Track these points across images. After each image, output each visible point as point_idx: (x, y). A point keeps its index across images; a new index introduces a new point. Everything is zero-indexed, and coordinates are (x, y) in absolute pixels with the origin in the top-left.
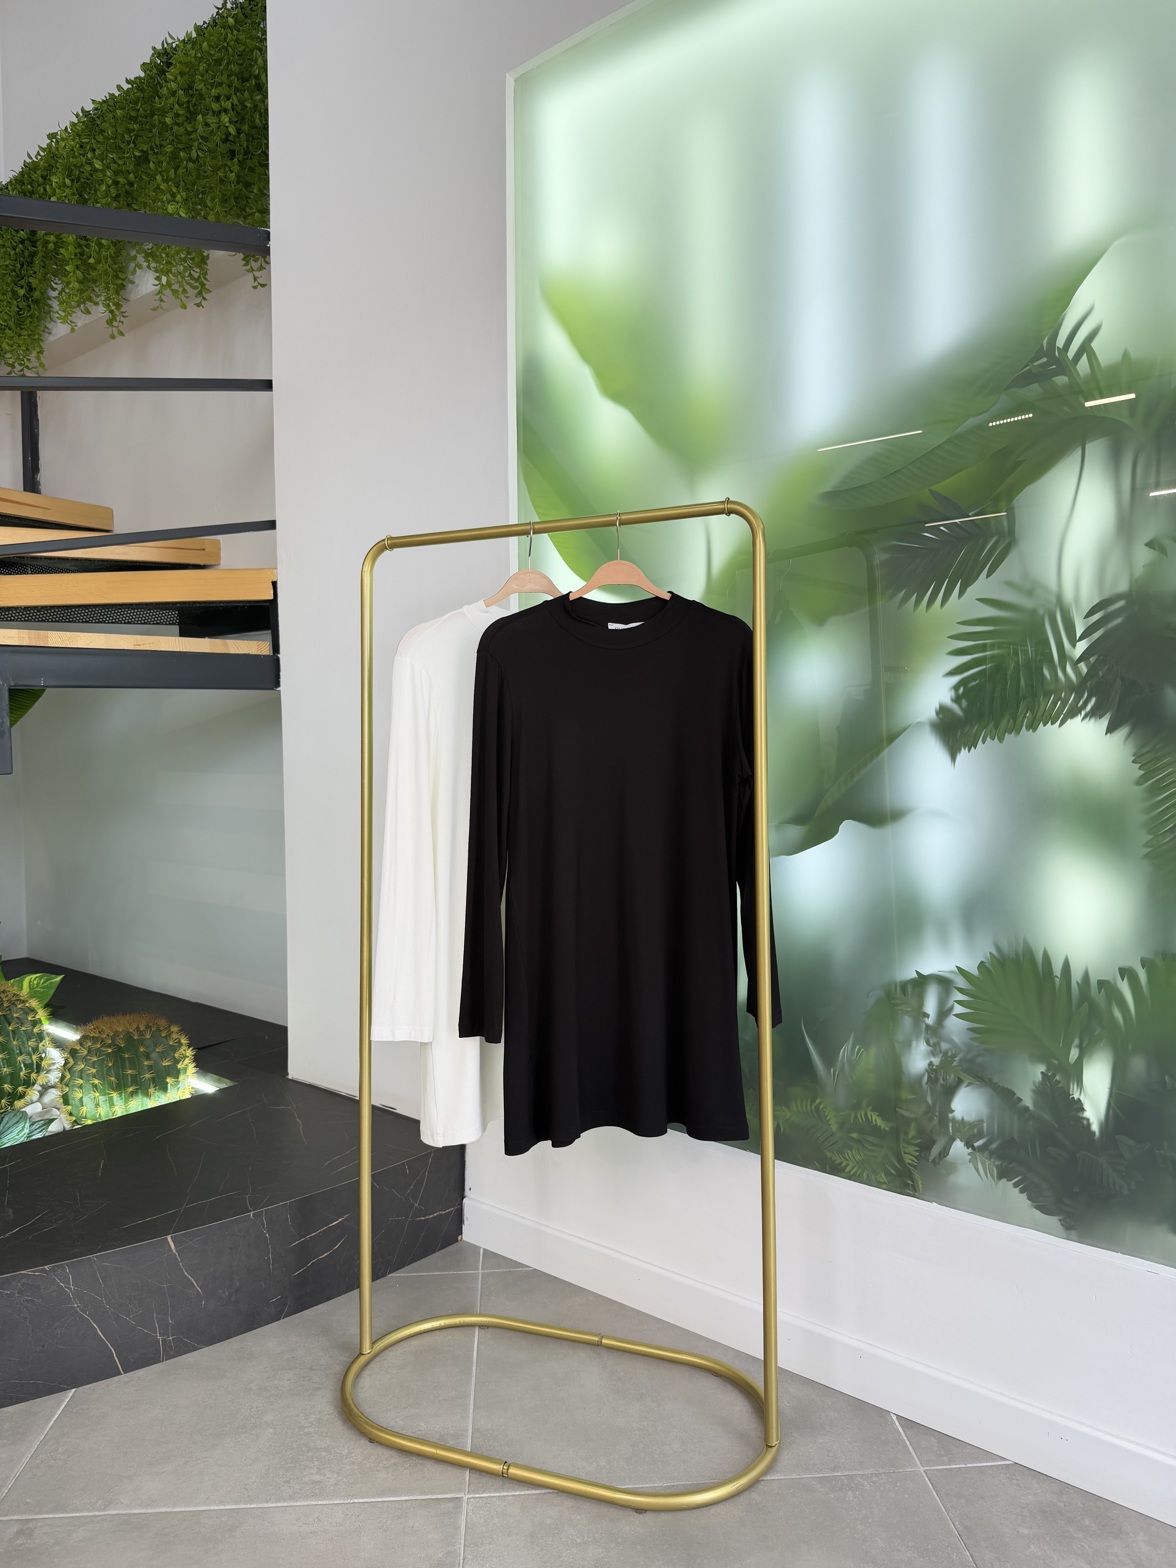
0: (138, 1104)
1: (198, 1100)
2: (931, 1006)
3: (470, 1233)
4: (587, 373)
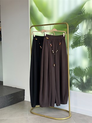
4: (37, 8)
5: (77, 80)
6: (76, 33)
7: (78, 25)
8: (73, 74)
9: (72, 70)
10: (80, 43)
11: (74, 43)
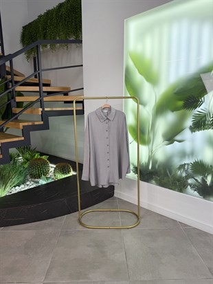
0: (66, 176)
1: (73, 175)
2: (186, 167)
3: (115, 195)
4: (136, 70)
5: (196, 180)
6: (198, 109)
7: (203, 96)
8: (190, 171)
9: (188, 164)
10: (205, 125)
11: (194, 124)
